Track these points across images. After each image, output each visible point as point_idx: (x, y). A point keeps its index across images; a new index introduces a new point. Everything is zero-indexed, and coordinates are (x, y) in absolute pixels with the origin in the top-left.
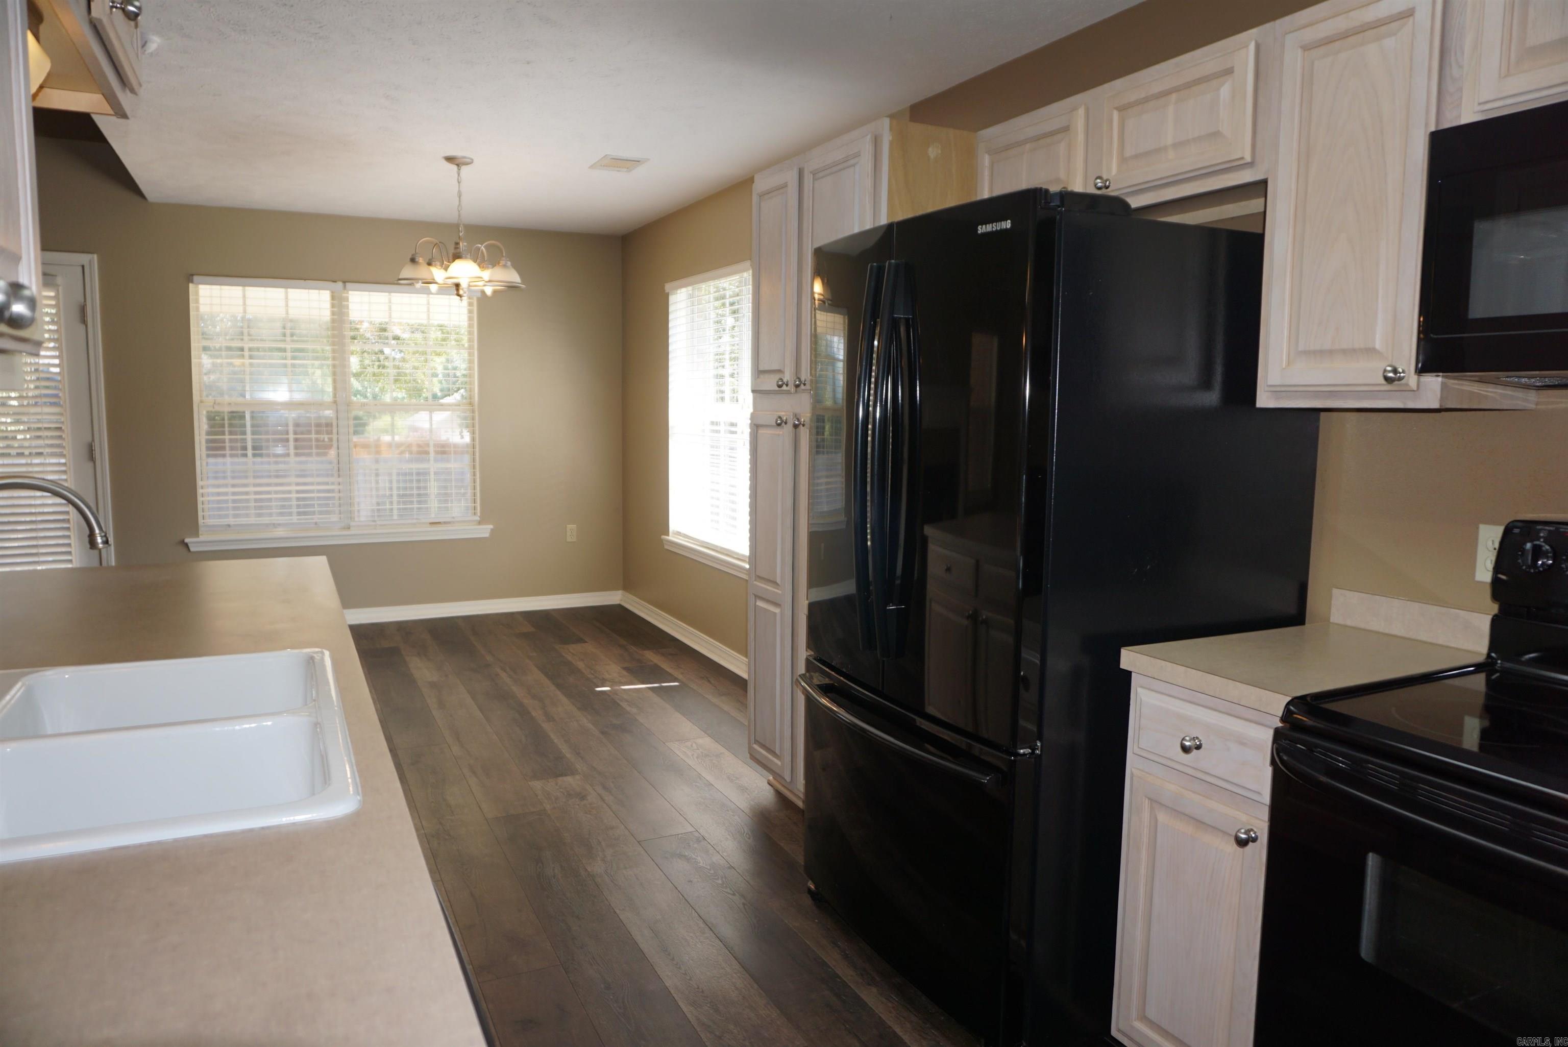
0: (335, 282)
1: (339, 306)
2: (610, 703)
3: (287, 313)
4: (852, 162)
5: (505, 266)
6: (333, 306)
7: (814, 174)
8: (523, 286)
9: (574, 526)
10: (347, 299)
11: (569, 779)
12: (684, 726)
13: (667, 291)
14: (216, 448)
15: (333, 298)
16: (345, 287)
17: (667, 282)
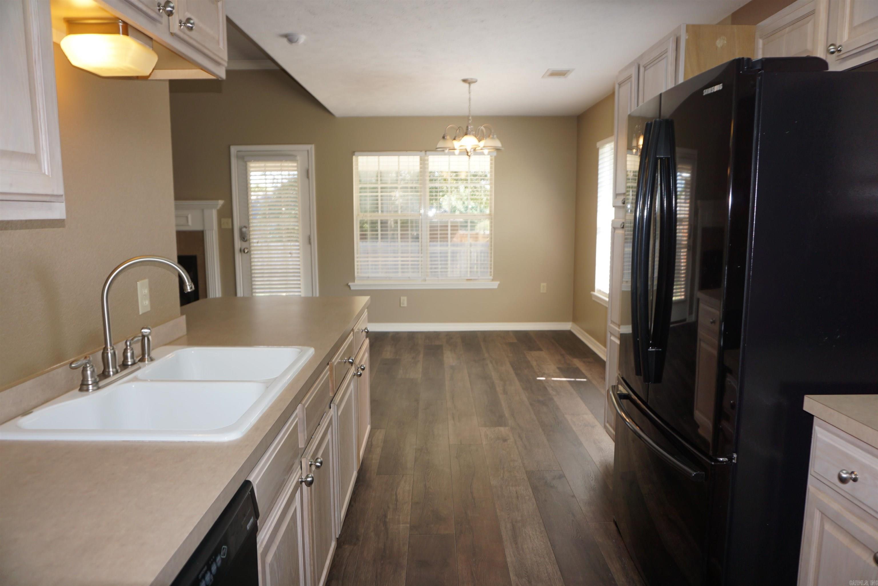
0: (421, 151)
1: (423, 163)
2: (542, 387)
3: (399, 168)
4: (664, 56)
5: (493, 138)
6: (421, 164)
7: (645, 67)
8: (503, 149)
9: (545, 284)
10: (428, 160)
11: (502, 429)
12: (582, 407)
13: (598, 147)
14: (363, 237)
15: (421, 160)
16: (426, 154)
17: (598, 141)
